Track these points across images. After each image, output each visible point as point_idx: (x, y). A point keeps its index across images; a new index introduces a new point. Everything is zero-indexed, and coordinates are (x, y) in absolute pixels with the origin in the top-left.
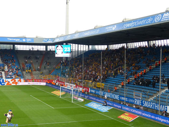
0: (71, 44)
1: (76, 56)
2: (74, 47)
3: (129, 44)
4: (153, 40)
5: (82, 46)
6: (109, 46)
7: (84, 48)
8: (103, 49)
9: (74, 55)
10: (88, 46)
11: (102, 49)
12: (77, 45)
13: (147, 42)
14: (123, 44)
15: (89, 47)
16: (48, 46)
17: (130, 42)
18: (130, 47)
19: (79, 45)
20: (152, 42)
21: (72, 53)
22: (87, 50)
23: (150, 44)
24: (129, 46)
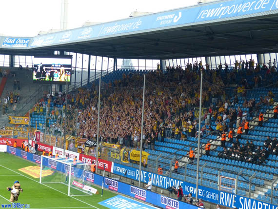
0: (72, 53)
1: (85, 83)
2: (79, 60)
3: (213, 58)
4: (270, 52)
5: (99, 58)
6: (163, 61)
7: (104, 64)
8: (151, 69)
9: (78, 80)
10: (113, 59)
11: (148, 69)
12: (88, 56)
13: (256, 55)
14: (199, 59)
15: (115, 61)
16: (17, 57)
17: (215, 55)
18: (214, 67)
19: (93, 57)
20: (267, 55)
21: (73, 75)
22: (111, 70)
23: (263, 62)
24: (213, 63)
